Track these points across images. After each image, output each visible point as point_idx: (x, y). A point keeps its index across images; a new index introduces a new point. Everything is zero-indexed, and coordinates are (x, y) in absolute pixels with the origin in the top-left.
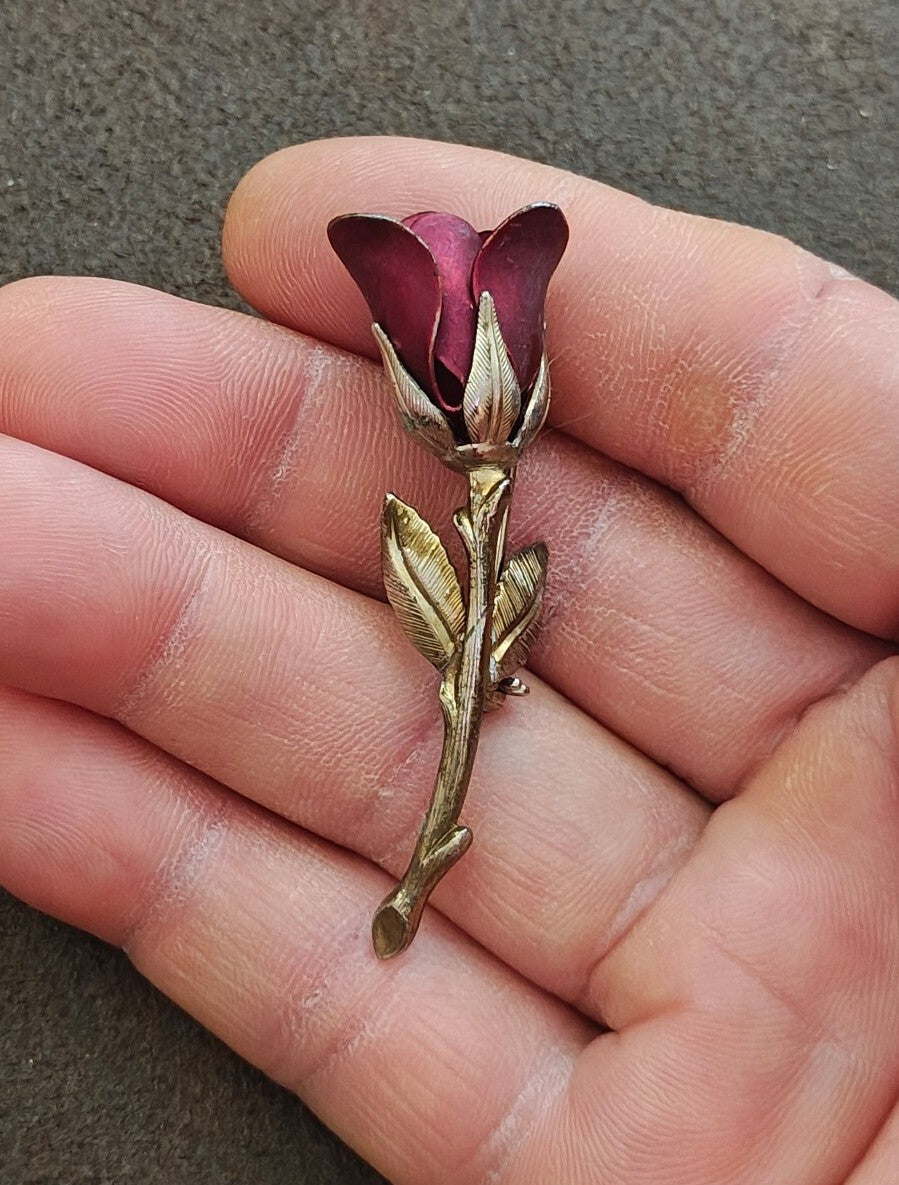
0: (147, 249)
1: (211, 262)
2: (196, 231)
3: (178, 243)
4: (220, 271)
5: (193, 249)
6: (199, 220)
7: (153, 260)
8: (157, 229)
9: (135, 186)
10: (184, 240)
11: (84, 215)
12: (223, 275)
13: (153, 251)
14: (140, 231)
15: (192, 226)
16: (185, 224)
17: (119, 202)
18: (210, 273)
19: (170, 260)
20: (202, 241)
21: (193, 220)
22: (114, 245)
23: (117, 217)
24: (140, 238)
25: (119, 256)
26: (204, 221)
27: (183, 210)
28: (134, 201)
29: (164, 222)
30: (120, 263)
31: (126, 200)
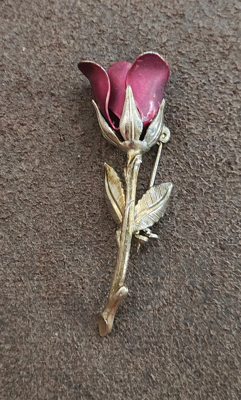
0: (28, 31)
1: (54, 36)
2: (49, 23)
3: (41, 28)
4: (58, 40)
5: (47, 31)
6: (50, 18)
7: (30, 35)
8: (32, 22)
9: (24, 3)
10: (44, 27)
11: (3, 16)
12: (59, 42)
13: (31, 32)
14: (26, 23)
15: (47, 21)
16: (44, 20)
17: (17, 10)
18: (54, 41)
19: (38, 36)
20: (51, 27)
21: (48, 18)
22: (15, 30)
23: (16, 17)
24: (25, 26)
25: (17, 34)
26: (52, 19)
27: (44, 14)
28: (24, 11)
29: (36, 19)
30: (17, 37)
31: (20, 9)
